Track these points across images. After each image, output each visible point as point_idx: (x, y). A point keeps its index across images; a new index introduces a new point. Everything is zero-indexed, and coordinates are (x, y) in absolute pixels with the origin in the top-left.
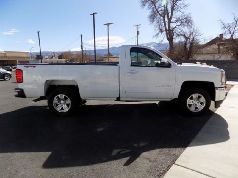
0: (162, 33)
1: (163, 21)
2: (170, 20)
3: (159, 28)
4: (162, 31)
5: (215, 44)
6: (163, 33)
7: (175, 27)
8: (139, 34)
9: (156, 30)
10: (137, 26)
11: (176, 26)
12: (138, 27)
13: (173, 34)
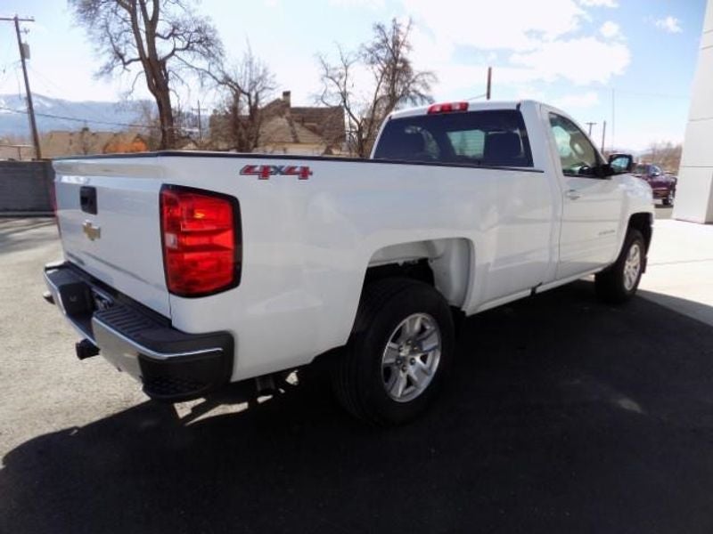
0: (124, 68)
1: (127, 26)
2: (151, 24)
3: (111, 46)
4: (127, 59)
5: (281, 116)
6: (127, 67)
7: (172, 53)
8: (29, 57)
9: (101, 51)
10: (16, 20)
11: (175, 50)
12: (21, 28)
13: (167, 75)
